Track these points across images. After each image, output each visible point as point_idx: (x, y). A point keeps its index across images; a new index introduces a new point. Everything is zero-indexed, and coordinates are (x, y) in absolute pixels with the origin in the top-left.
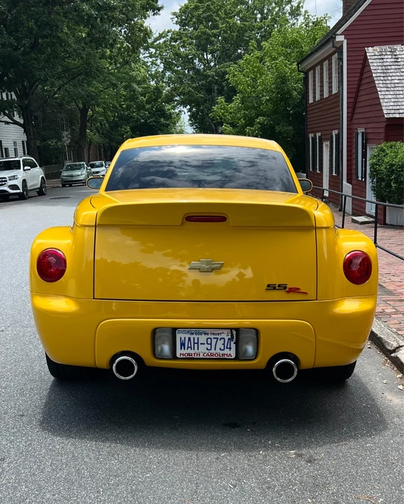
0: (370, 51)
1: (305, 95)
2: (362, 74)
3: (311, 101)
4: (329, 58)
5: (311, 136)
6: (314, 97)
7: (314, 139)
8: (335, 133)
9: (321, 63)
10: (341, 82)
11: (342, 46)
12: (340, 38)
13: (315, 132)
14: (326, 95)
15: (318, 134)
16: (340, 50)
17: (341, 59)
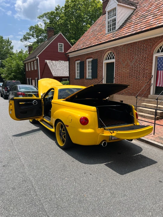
0: (47, 61)
1: (25, 69)
2: (45, 66)
3: (27, 70)
4: (33, 61)
5: (28, 78)
6: (28, 70)
7: (29, 80)
8: (36, 78)
9: (30, 62)
10: (38, 67)
11: (38, 59)
12: (37, 57)
13: (29, 78)
14: (32, 69)
15: (30, 78)
16: (37, 60)
17: (37, 62)
